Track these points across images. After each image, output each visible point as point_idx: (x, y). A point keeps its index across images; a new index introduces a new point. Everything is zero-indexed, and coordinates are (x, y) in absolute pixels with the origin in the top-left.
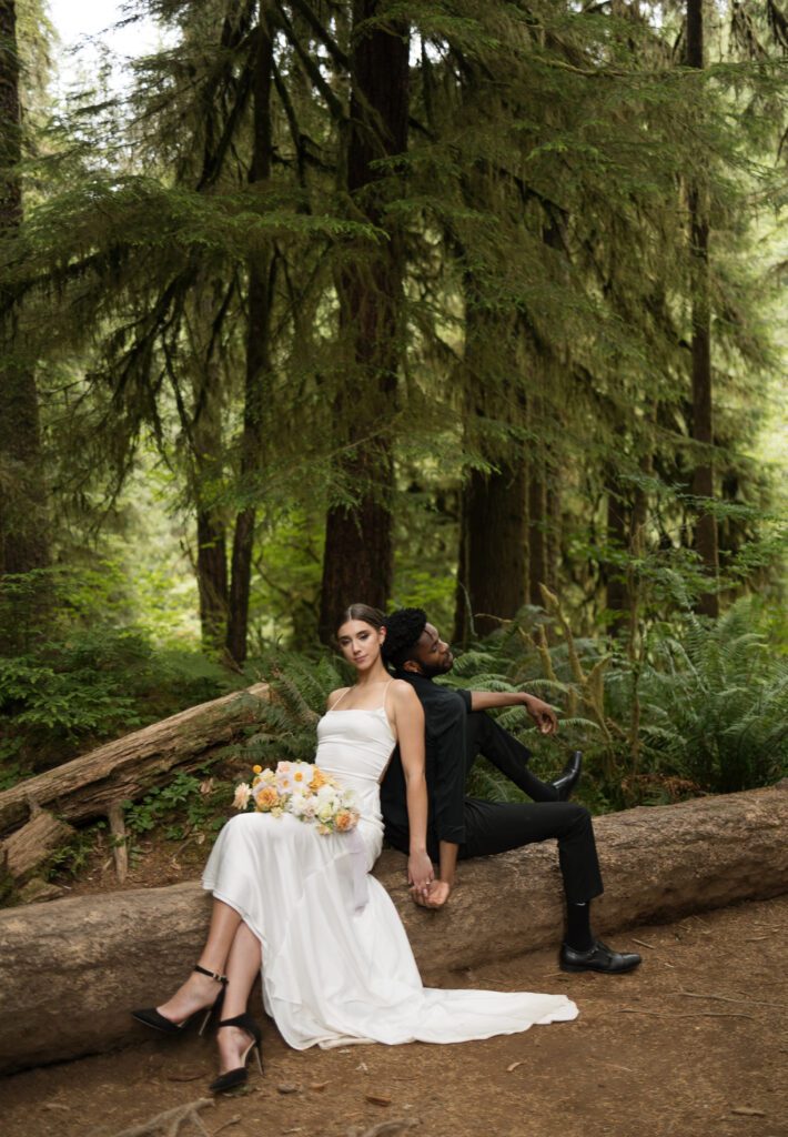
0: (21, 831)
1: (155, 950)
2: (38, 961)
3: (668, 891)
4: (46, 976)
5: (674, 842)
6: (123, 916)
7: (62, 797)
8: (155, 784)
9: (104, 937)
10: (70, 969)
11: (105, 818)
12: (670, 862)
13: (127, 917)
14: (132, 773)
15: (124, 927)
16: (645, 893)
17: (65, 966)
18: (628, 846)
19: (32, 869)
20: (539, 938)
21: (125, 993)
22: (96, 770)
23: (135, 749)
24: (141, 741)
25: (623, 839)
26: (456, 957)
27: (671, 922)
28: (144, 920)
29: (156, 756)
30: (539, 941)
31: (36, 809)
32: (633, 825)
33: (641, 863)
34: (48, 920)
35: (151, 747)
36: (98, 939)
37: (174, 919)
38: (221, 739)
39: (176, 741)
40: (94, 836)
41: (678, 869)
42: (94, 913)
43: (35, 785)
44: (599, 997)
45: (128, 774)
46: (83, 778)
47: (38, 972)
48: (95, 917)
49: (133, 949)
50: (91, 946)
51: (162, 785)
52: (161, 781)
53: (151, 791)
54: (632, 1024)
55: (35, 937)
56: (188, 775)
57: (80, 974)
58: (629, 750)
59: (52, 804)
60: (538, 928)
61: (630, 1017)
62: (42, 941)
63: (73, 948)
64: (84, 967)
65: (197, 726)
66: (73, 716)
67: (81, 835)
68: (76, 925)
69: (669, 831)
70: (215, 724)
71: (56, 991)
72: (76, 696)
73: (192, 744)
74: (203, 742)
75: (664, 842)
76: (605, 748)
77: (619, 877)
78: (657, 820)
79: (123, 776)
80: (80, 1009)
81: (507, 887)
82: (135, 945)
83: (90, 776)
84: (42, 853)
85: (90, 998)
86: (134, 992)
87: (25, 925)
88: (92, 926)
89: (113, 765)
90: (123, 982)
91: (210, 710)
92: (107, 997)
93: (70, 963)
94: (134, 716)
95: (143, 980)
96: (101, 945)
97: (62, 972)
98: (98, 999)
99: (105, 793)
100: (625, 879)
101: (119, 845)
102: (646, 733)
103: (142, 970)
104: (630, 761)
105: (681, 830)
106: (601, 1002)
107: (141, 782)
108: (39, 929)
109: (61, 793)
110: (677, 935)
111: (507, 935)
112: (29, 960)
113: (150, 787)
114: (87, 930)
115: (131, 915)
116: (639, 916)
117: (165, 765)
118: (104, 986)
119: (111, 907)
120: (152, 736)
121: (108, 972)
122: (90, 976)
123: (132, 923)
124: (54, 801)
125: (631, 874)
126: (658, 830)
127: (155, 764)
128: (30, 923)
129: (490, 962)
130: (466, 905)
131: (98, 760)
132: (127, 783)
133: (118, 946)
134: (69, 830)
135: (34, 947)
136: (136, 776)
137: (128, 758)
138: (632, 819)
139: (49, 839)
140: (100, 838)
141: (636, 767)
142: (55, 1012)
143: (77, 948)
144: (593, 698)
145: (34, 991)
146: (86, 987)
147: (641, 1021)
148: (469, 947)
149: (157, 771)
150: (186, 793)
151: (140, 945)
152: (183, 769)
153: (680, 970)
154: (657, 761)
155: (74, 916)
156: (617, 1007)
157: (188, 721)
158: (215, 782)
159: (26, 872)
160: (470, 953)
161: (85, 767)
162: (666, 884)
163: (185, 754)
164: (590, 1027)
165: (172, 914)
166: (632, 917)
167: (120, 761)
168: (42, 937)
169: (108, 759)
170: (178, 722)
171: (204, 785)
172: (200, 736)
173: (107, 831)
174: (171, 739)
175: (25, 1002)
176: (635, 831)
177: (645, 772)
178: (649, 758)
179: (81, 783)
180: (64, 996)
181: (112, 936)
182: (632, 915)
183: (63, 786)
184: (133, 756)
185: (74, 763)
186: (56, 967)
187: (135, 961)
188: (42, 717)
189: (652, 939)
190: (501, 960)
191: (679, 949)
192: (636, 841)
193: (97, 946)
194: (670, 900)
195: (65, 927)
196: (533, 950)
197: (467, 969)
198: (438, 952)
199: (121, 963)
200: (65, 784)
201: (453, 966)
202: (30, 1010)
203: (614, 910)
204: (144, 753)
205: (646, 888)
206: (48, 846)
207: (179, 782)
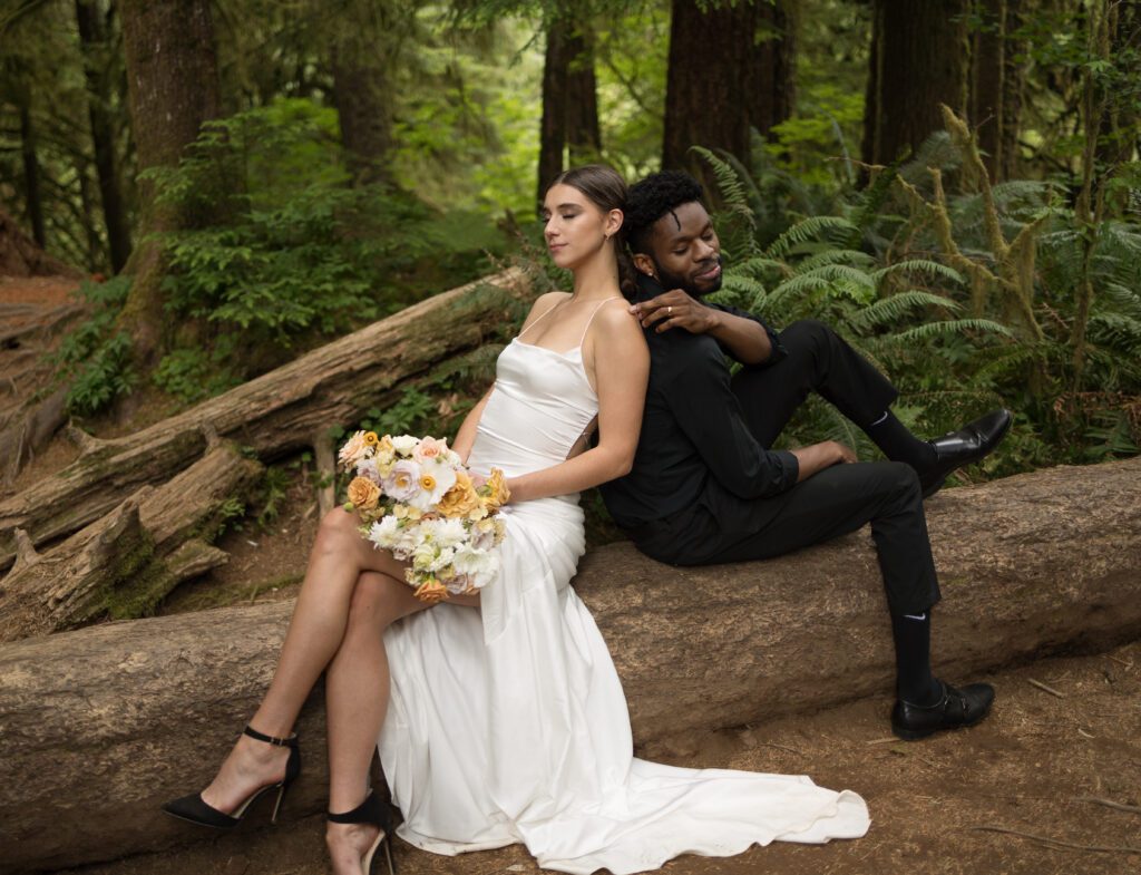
0: (184, 474)
1: (224, 714)
2: (40, 733)
3: (1096, 608)
4: (52, 755)
5: (1114, 530)
6: (181, 659)
7: (250, 423)
8: (376, 404)
9: (146, 694)
10: (89, 744)
11: (309, 448)
12: (1103, 564)
13: (186, 661)
14: (345, 389)
15: (178, 679)
16: (1055, 612)
17: (81, 739)
18: (1031, 539)
19: (188, 527)
20: (864, 682)
21: (177, 777)
22: (294, 387)
23: (348, 358)
24: (355, 347)
25: (1024, 526)
26: (722, 713)
27: (1099, 652)
28: (211, 667)
29: (375, 367)
30: (865, 686)
31: (213, 441)
32: (1046, 501)
33: (1051, 567)
34: (64, 668)
35: (369, 355)
36: (135, 698)
37: (257, 666)
38: (465, 342)
39: (403, 346)
40: (298, 472)
41: (1113, 576)
42: (136, 656)
43: (219, 407)
44: (952, 791)
45: (340, 391)
46: (278, 397)
47: (39, 749)
48: (137, 661)
49: (189, 713)
50: (123, 709)
51: (384, 405)
52: (386, 400)
53: (370, 413)
54: (995, 856)
55: (38, 695)
56: (421, 392)
57: (105, 750)
58: (1070, 355)
59: (237, 432)
60: (862, 669)
61: (997, 841)
62: (49, 702)
63: (96, 712)
64: (112, 741)
65: (432, 325)
66: (279, 311)
67: (271, 472)
68: (104, 675)
69: (1106, 513)
70: (457, 322)
71: (66, 777)
72: (287, 284)
73: (424, 349)
74: (440, 347)
75: (1096, 531)
76: (1029, 353)
77: (1010, 588)
78: (1087, 492)
79: (331, 393)
80: (107, 800)
81: (812, 608)
82: (192, 705)
83: (287, 395)
84: (204, 505)
85: (122, 785)
86: (190, 776)
87: (28, 675)
88: (130, 676)
89: (317, 379)
90: (175, 761)
91: (450, 304)
92: (149, 782)
93: (89, 734)
94: (368, 306)
95: (205, 758)
96: (139, 707)
97: (78, 748)
98: (135, 785)
99: (308, 417)
100: (1020, 592)
101: (324, 486)
102: (1105, 324)
103: (203, 742)
104: (1070, 372)
105: (1130, 510)
106: (951, 803)
107: (356, 402)
108: (50, 681)
109: (249, 418)
110: (1106, 675)
111: (809, 679)
112: (25, 731)
113: (368, 408)
114: (120, 683)
115: (193, 659)
116: (1043, 646)
117: (386, 379)
118: (143, 768)
119: (166, 644)
120: (370, 339)
121: (150, 746)
122: (120, 753)
123: (191, 673)
124: (239, 428)
125: (1032, 584)
126: (1088, 511)
127: (374, 378)
128: (36, 671)
129: (782, 716)
130: (739, 637)
131: (298, 373)
132: (339, 403)
133: (166, 709)
134: (255, 468)
135: (36, 712)
136: (349, 394)
137: (337, 370)
138: (1044, 491)
139: (218, 484)
140: (306, 473)
141: (1078, 380)
142: (67, 806)
143: (102, 712)
144: (1016, 279)
145: (32, 777)
146: (114, 769)
147: (1013, 852)
148: (742, 698)
149: (377, 387)
150: (410, 418)
151: (199, 707)
152: (413, 383)
153: (1102, 744)
154: (1114, 371)
155: (105, 660)
156: (977, 817)
157: (419, 318)
158: (459, 399)
159: (177, 532)
160: (747, 707)
161: (282, 382)
162: (1093, 599)
163: (414, 363)
164: (922, 856)
165: (255, 657)
166: (1030, 647)
167: (326, 375)
168: (49, 694)
169: (311, 373)
170: (406, 320)
171: (443, 403)
172: (435, 339)
173: (312, 465)
174: (396, 343)
175: (19, 793)
176: (1046, 514)
177: (1094, 387)
178: (1101, 367)
179: (275, 405)
180: (78, 784)
181: (159, 693)
182: (1030, 644)
183: (252, 408)
184: (344, 368)
185: (268, 377)
186: (69, 741)
187: (192, 729)
188: (236, 314)
189: (1063, 678)
190: (800, 713)
191: (1107, 701)
192: (1045, 531)
193: (132, 708)
194: (1099, 621)
195: (86, 680)
196: (856, 698)
197: (742, 727)
198: (690, 706)
199: (172, 733)
200: (254, 406)
201: (720, 725)
202: (28, 804)
203: (997, 639)
204: (358, 363)
205: (1056, 605)
206: (217, 494)
207: (406, 401)
